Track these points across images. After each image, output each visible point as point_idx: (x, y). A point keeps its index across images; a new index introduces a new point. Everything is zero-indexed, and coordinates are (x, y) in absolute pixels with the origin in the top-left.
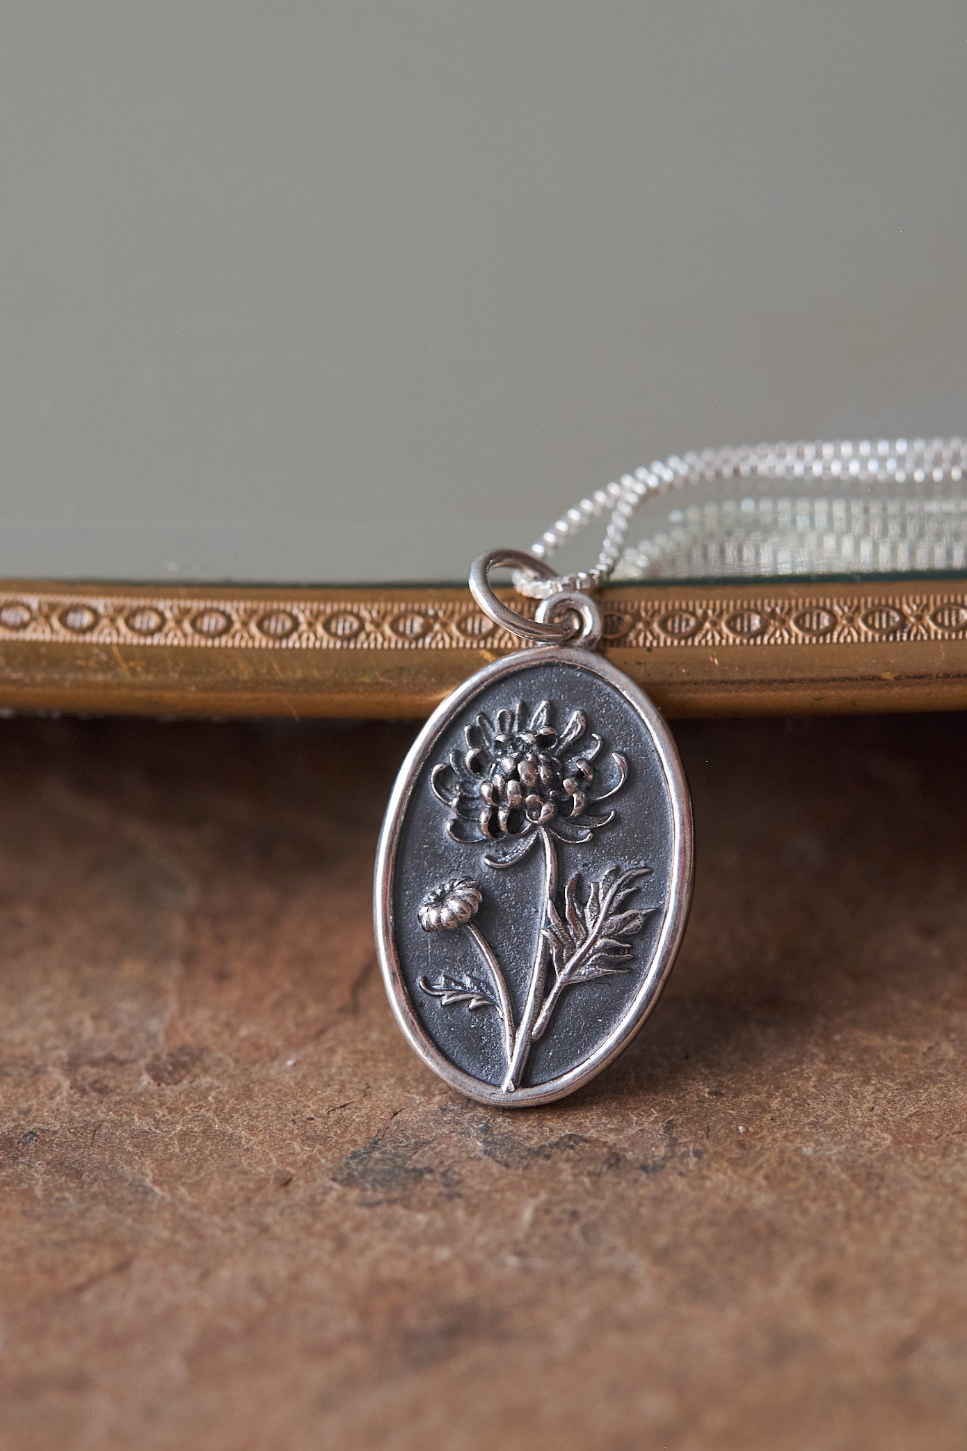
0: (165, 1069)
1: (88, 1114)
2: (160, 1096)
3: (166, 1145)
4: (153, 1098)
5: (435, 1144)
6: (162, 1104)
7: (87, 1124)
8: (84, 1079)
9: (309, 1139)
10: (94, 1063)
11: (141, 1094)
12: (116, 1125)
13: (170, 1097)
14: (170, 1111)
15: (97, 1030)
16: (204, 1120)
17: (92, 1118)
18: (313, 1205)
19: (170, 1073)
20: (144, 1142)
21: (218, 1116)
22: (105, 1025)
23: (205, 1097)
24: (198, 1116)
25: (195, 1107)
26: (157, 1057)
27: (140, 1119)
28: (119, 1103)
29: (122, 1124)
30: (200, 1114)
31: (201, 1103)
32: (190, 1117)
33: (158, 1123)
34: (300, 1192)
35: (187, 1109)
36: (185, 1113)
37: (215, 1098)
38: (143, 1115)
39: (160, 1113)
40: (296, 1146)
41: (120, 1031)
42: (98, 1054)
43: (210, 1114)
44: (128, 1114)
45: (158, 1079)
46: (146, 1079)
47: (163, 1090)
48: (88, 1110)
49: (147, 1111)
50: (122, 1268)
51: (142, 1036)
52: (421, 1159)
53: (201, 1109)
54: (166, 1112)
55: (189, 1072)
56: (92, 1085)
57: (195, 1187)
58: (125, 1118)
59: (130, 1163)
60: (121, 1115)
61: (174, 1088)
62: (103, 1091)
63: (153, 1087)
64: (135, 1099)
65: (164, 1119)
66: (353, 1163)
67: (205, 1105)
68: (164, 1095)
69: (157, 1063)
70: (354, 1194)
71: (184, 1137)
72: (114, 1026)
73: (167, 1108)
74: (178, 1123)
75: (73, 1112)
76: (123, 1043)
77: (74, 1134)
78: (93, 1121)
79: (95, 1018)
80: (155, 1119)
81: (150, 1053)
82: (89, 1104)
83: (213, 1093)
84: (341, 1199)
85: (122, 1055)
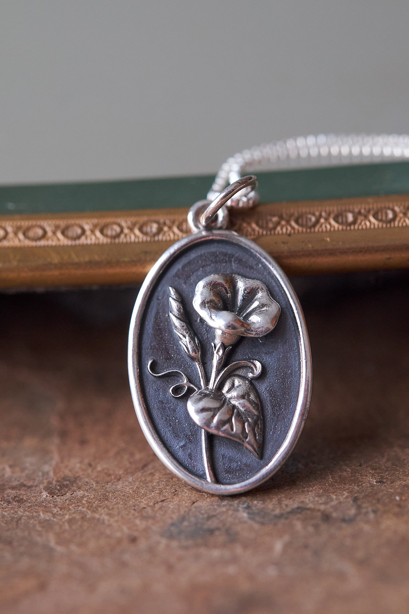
0: (56, 489)
1: (13, 513)
2: (54, 502)
3: (61, 526)
4: (51, 503)
5: (219, 516)
6: (55, 506)
7: (13, 518)
8: (8, 496)
9: (144, 518)
10: (13, 488)
11: (43, 502)
12: (29, 518)
13: (60, 502)
14: (61, 509)
15: (13, 472)
16: (81, 512)
17: (15, 515)
18: (151, 550)
19: (59, 491)
20: (47, 525)
21: (89, 510)
22: (17, 469)
23: (81, 501)
24: (77, 511)
25: (75, 506)
26: (50, 483)
27: (43, 514)
28: (31, 506)
29: (33, 517)
30: (78, 509)
31: (79, 504)
32: (73, 511)
33: (54, 515)
34: (142, 544)
35: (71, 507)
36: (70, 509)
37: (87, 501)
38: (44, 512)
39: (55, 510)
40: (138, 522)
41: (27, 472)
42: (15, 483)
43: (85, 509)
44: (36, 512)
45: (52, 494)
46: (45, 494)
47: (56, 499)
48: (12, 511)
49: (47, 510)
50: (42, 587)
51: (40, 474)
52: (213, 524)
53: (79, 507)
54: (58, 510)
55: (70, 489)
56: (14, 499)
57: (81, 545)
58: (35, 514)
59: (40, 535)
60: (32, 513)
61: (62, 498)
62: (20, 501)
63: (50, 498)
64: (40, 504)
65: (58, 513)
66: (172, 528)
67: (81, 505)
68: (57, 502)
69: (50, 486)
70: (175, 544)
71: (71, 521)
72: (23, 470)
73: (59, 508)
74: (66, 514)
75: (4, 513)
76: (29, 477)
77: (6, 523)
78: (16, 516)
79: (11, 466)
80: (52, 513)
81: (45, 482)
82: (12, 508)
83: (85, 499)
84: (168, 546)
85: (30, 484)
